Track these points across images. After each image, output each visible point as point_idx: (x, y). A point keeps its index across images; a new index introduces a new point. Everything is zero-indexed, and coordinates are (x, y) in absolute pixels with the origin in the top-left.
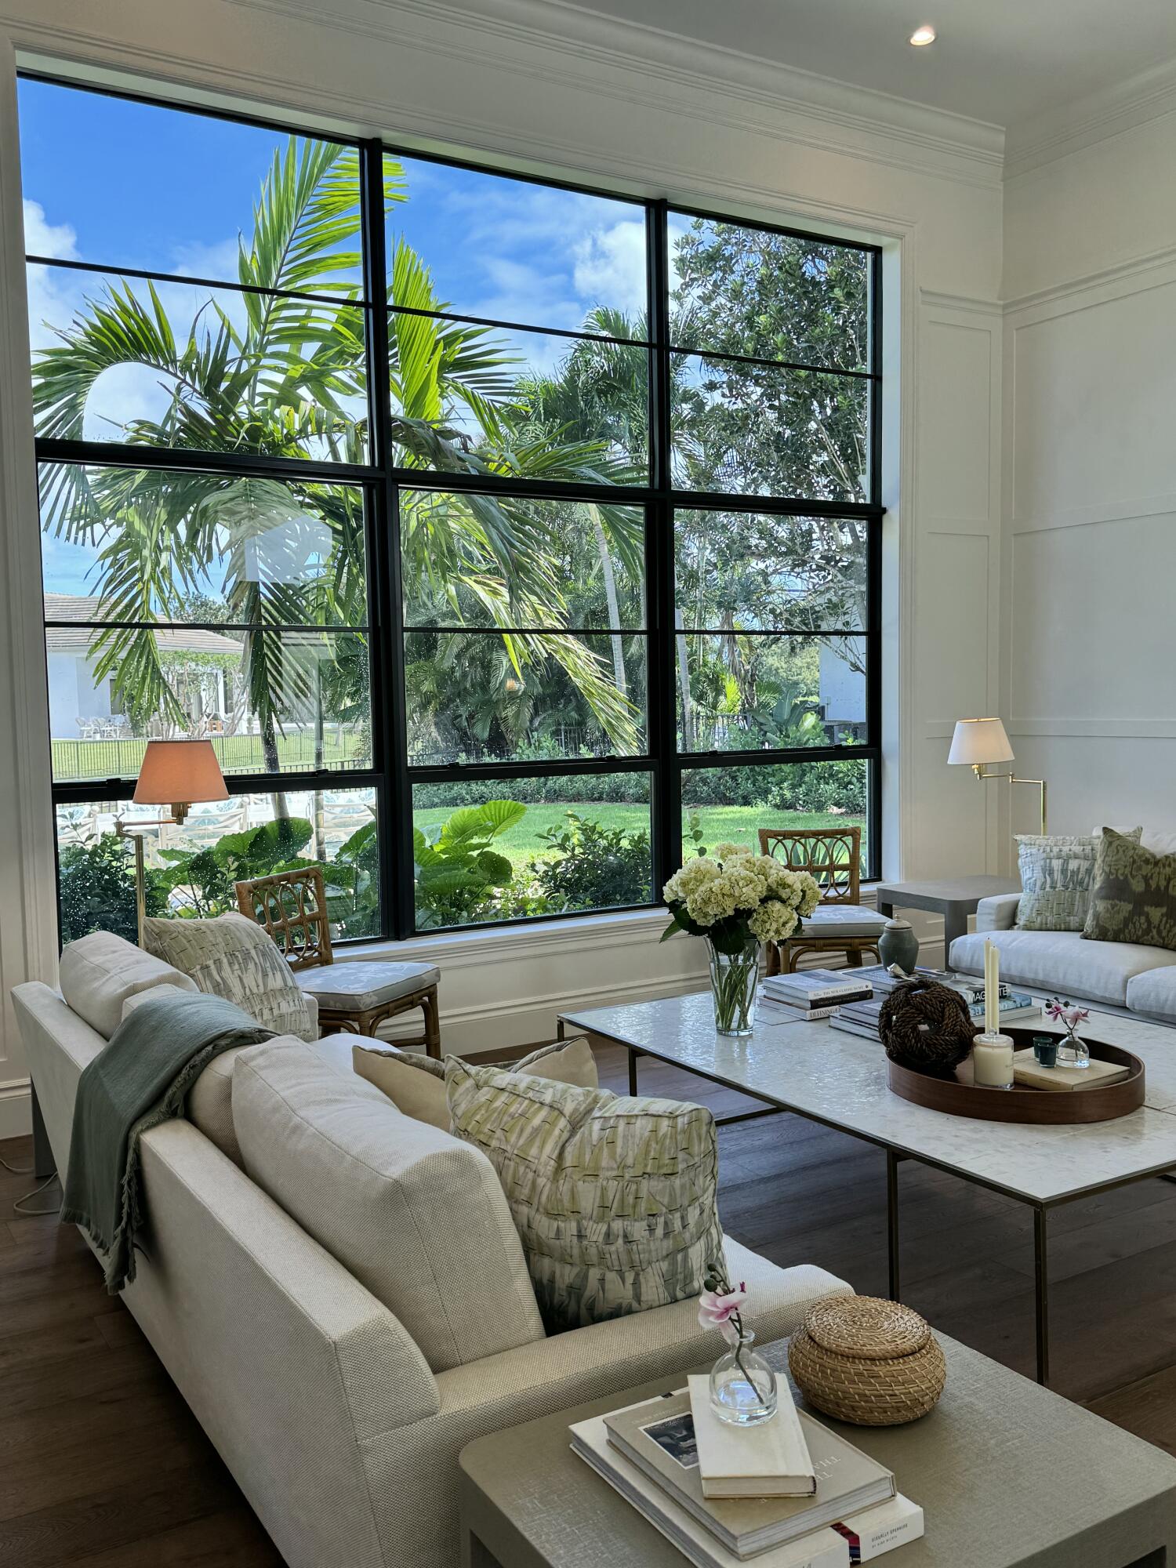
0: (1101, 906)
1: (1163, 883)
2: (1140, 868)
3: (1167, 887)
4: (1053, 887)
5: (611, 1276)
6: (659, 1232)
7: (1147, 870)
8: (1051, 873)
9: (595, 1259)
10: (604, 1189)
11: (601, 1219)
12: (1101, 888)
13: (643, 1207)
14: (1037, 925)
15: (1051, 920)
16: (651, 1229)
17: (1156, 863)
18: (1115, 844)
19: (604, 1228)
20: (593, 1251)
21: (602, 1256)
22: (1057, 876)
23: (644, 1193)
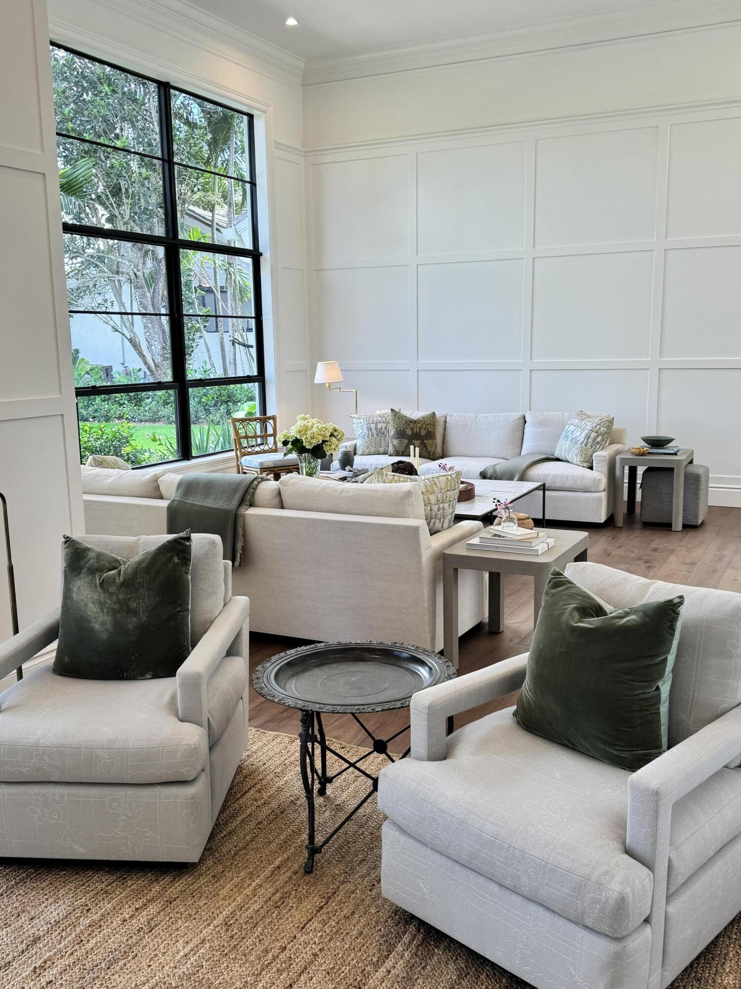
0: (395, 442)
1: (418, 431)
2: (409, 425)
3: (420, 432)
4: (372, 436)
5: (437, 521)
6: (451, 506)
7: (412, 425)
8: (371, 430)
9: (434, 516)
10: (437, 496)
11: (437, 504)
12: (394, 434)
13: (448, 500)
14: (367, 453)
15: (373, 450)
16: (449, 506)
17: (415, 422)
18: (397, 415)
19: (438, 506)
20: (434, 514)
21: (436, 515)
22: (374, 431)
23: (448, 496)
